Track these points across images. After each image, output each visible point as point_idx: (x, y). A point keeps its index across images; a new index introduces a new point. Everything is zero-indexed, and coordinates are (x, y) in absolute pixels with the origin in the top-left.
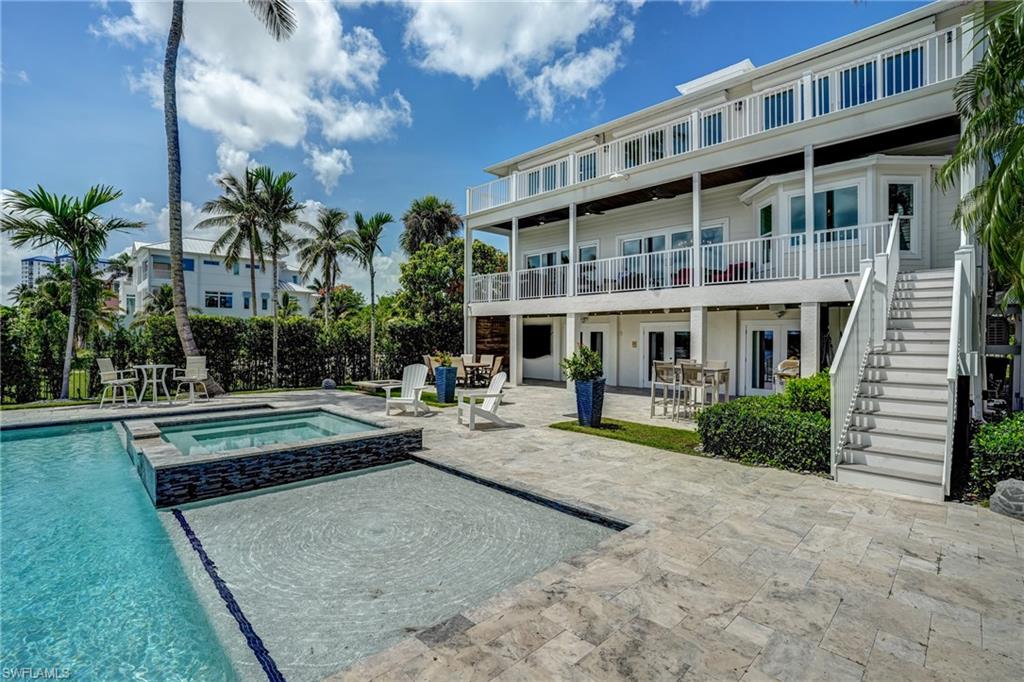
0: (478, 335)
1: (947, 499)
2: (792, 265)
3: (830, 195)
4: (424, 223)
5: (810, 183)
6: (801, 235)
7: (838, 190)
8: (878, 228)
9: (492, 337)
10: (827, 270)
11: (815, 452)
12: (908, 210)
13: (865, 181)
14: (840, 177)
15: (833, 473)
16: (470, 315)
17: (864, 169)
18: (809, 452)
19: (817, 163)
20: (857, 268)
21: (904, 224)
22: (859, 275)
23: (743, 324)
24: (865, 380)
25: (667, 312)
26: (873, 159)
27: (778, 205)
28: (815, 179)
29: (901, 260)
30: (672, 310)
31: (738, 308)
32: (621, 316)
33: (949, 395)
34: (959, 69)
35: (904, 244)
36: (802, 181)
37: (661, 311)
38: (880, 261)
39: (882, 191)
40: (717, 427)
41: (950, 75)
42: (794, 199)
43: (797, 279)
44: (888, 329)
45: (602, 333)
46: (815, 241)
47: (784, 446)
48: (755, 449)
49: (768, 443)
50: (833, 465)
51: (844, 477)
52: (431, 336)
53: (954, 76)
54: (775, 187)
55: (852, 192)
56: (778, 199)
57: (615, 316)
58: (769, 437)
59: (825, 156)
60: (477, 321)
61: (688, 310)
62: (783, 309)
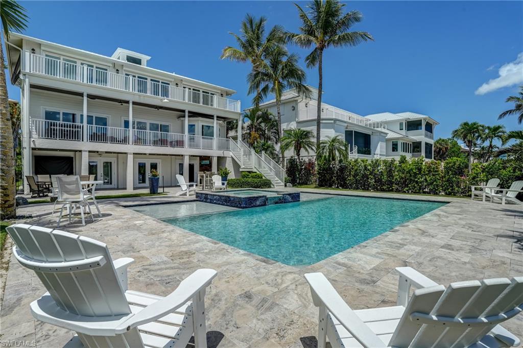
37: (145, 154)
45: (111, 163)
54: (198, 120)
56: (198, 124)
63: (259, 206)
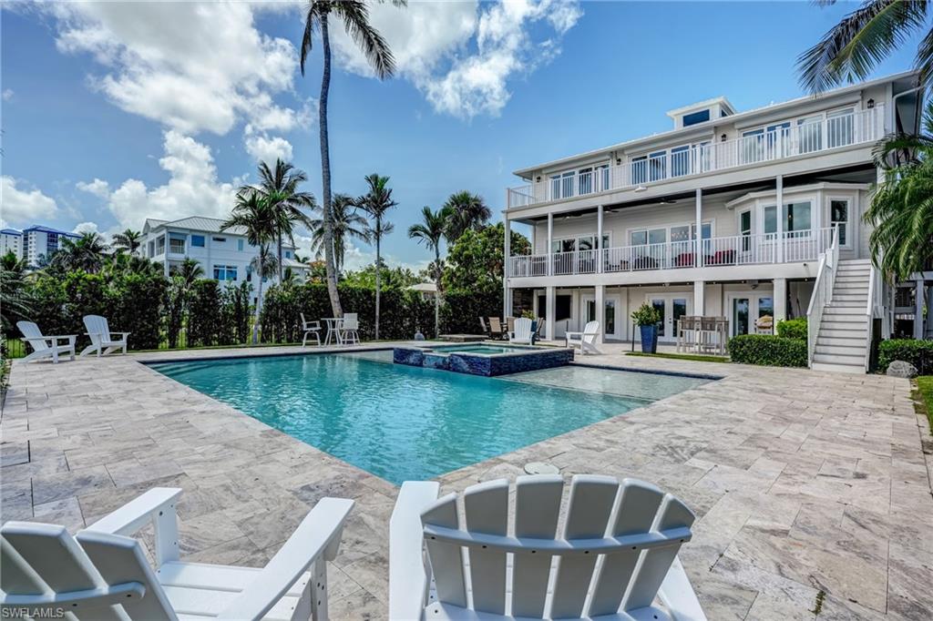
0: (514, 302)
1: (867, 373)
2: (767, 253)
3: (791, 207)
4: (463, 214)
5: (780, 198)
6: (774, 234)
7: (796, 204)
8: (825, 231)
9: (522, 304)
10: (791, 258)
11: (799, 357)
12: (843, 218)
13: (816, 200)
14: (799, 195)
15: (809, 366)
16: (509, 286)
17: (816, 191)
18: (796, 356)
19: (784, 186)
20: (816, 256)
21: (842, 229)
22: (817, 261)
23: (726, 293)
24: (822, 321)
25: (667, 285)
26: (821, 185)
27: (755, 212)
28: (784, 195)
29: (840, 251)
30: (671, 284)
31: (723, 283)
32: (630, 288)
33: (868, 327)
34: (876, 136)
35: (842, 240)
36: (775, 196)
37: (662, 284)
38: (829, 252)
39: (826, 206)
40: (741, 347)
41: (870, 138)
42: (767, 209)
43: (771, 263)
44: (834, 294)
45: (614, 301)
46: (784, 237)
47: (781, 355)
48: (764, 358)
49: (772, 353)
50: (810, 361)
51: (815, 367)
52: (474, 303)
53: (872, 140)
54: (753, 200)
55: (807, 206)
56: (755, 207)
57: (626, 288)
58: (773, 350)
59: (790, 181)
60: (514, 292)
61: (692, 283)
62: (757, 283)
63: (413, 364)
